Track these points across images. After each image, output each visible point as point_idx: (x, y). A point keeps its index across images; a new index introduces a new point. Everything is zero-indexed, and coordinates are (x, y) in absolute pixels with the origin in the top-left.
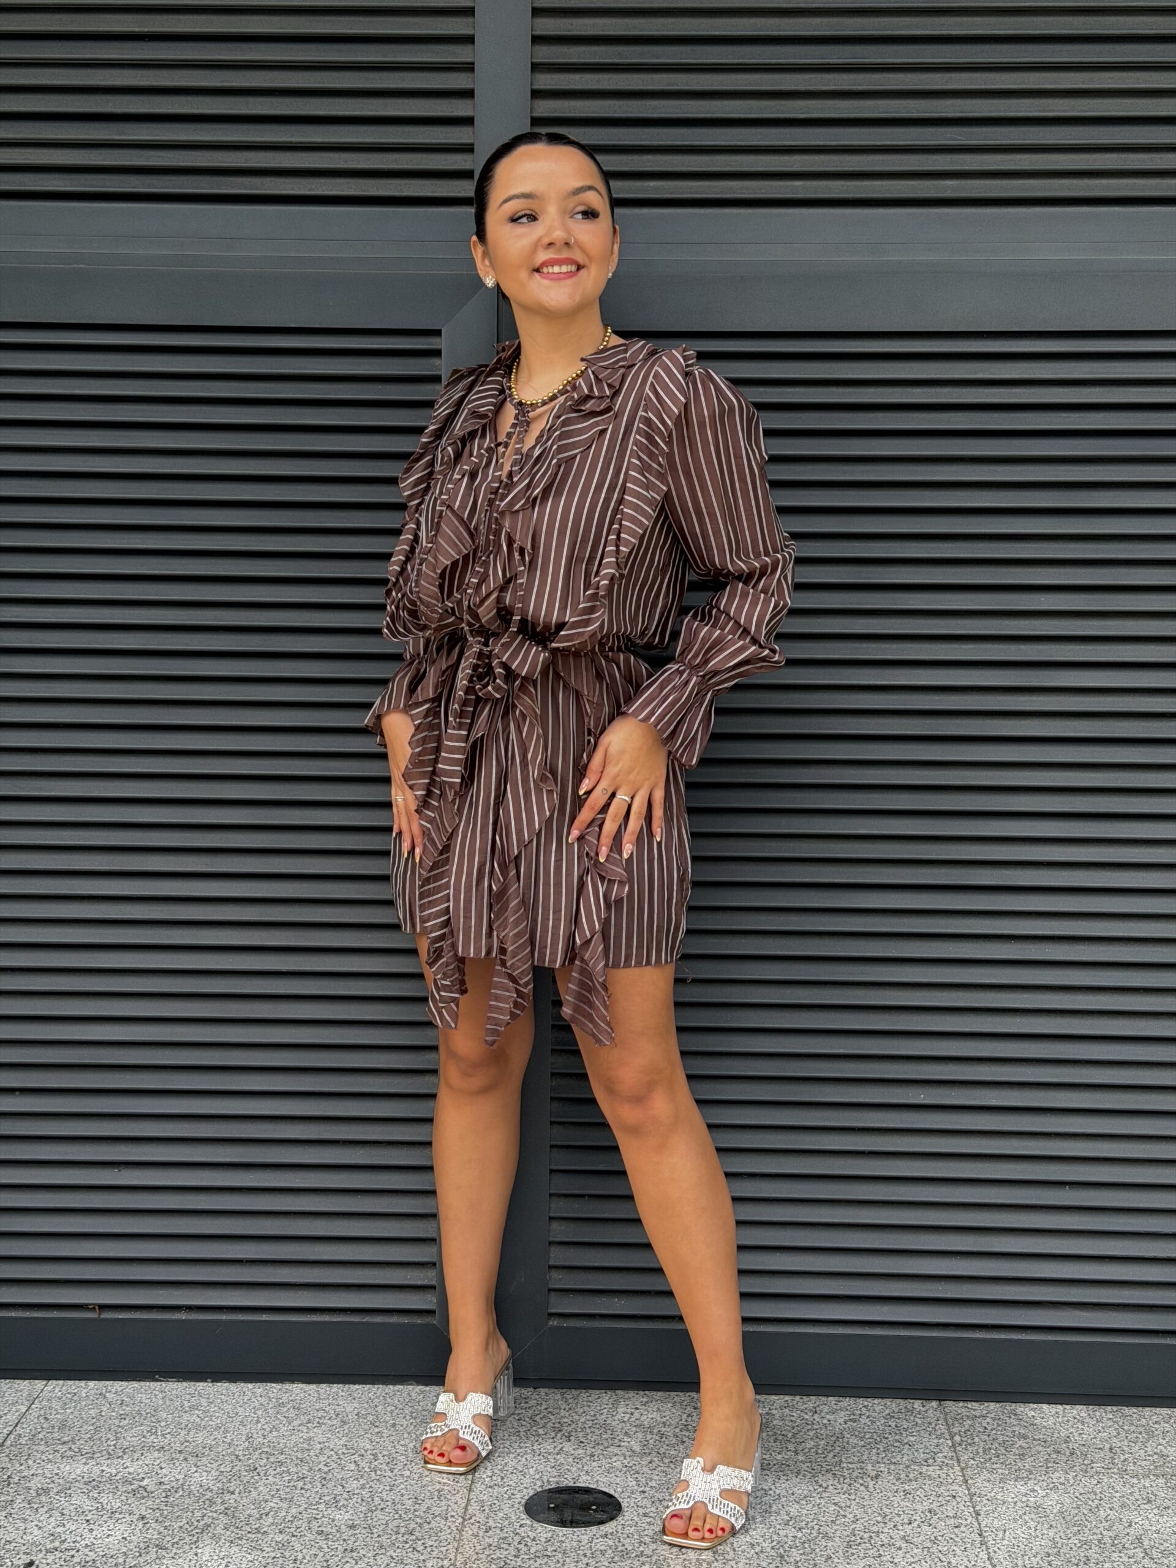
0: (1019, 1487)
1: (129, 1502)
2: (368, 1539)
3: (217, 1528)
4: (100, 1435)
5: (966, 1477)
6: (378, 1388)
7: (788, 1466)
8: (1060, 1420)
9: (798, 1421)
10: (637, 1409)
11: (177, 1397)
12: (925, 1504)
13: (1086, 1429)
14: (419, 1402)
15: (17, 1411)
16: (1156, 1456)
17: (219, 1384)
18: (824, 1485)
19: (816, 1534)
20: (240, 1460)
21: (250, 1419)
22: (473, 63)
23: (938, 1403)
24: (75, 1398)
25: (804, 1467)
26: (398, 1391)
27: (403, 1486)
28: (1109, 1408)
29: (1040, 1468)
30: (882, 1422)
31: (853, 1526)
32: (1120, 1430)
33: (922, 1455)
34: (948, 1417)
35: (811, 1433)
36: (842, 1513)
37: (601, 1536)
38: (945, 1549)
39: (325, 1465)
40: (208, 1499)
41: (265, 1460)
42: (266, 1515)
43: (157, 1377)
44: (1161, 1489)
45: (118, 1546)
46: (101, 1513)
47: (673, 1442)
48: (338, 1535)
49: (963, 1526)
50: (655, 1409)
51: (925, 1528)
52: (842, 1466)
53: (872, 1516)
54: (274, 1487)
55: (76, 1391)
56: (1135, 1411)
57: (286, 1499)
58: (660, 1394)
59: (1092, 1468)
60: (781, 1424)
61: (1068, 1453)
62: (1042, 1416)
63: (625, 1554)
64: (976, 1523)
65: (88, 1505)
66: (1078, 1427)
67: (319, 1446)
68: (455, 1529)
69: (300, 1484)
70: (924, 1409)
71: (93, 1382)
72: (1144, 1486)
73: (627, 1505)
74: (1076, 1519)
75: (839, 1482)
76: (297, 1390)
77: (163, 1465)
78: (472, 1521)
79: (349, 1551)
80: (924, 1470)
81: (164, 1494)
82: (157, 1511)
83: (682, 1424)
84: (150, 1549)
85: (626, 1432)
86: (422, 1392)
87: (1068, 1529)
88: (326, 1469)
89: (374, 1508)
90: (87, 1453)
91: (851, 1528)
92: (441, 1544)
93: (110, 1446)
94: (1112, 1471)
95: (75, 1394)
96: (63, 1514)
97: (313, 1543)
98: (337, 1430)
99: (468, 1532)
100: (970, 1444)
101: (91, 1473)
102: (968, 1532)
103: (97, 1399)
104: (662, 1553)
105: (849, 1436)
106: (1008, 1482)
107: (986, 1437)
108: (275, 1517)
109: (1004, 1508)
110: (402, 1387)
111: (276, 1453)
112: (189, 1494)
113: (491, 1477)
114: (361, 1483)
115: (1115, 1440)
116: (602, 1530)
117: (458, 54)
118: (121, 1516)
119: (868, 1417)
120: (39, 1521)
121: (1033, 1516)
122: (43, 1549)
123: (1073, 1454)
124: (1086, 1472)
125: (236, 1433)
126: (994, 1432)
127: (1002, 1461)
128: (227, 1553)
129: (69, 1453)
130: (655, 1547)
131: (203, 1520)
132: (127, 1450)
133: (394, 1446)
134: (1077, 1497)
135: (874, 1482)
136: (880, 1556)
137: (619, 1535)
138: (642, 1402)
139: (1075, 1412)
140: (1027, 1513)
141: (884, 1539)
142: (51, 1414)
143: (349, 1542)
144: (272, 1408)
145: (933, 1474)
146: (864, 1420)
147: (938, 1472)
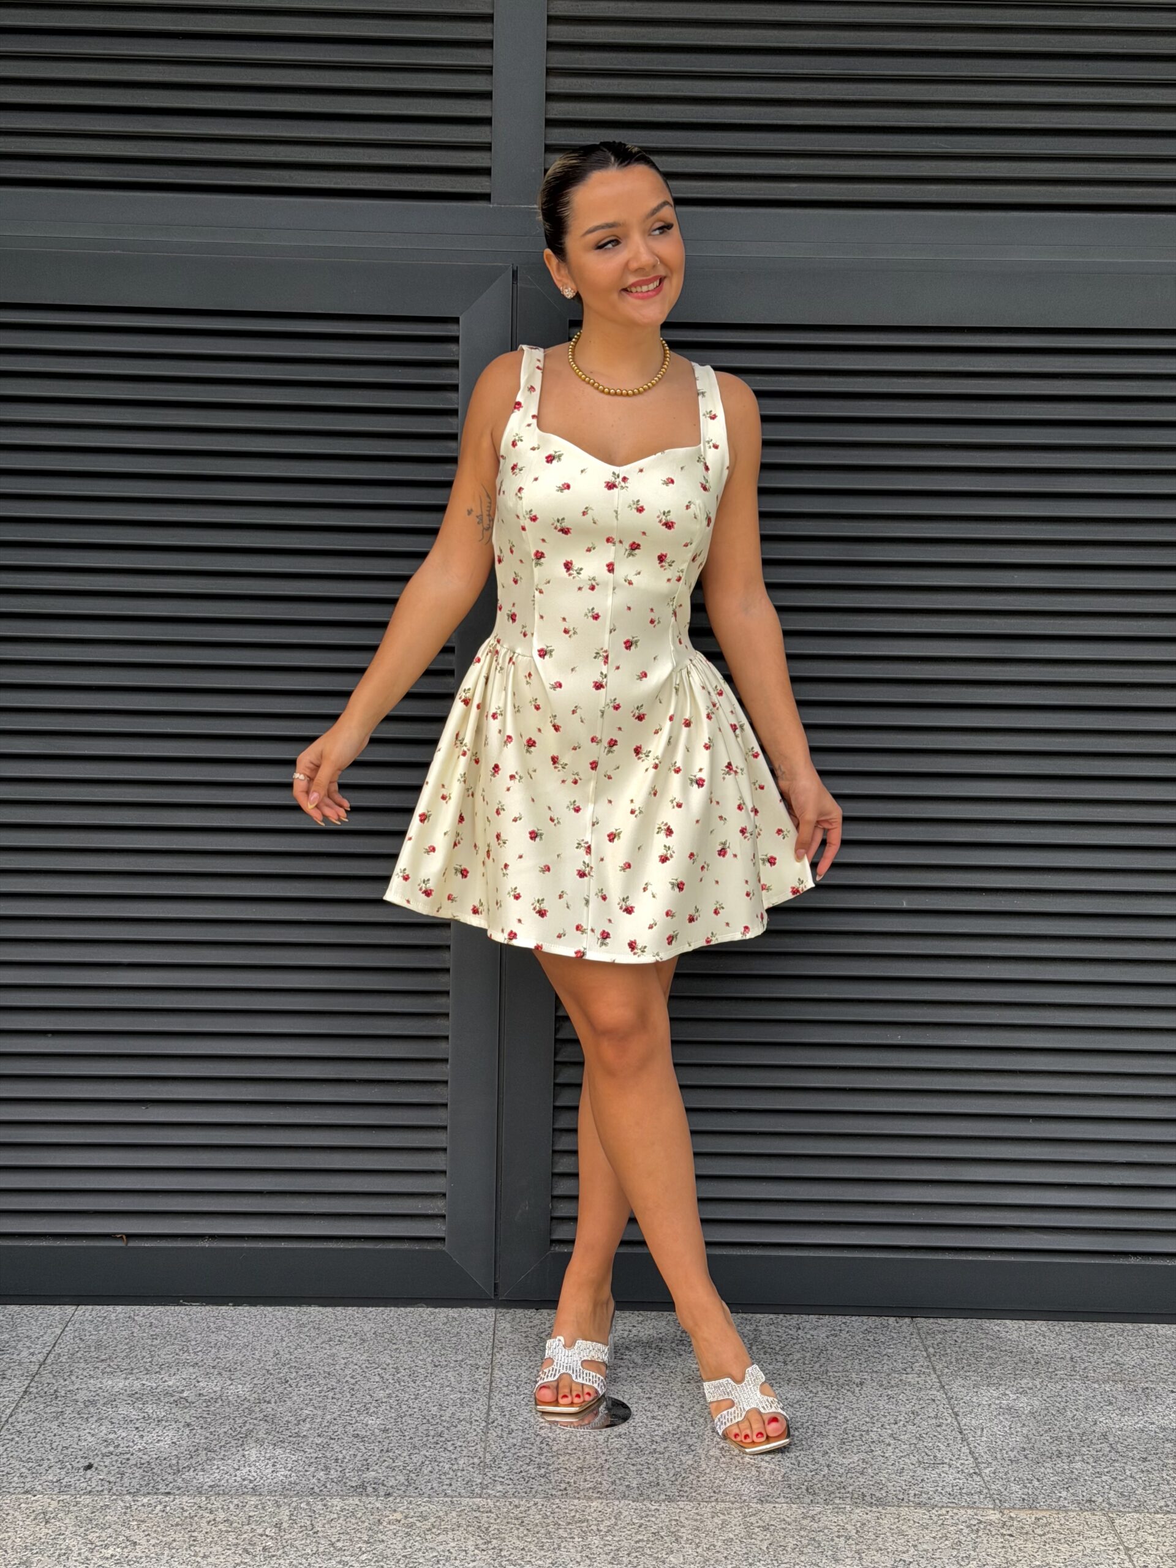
0: (991, 1391)
1: (173, 1411)
2: (401, 1441)
3: (260, 1433)
4: (136, 1353)
5: (943, 1383)
6: (391, 1311)
7: (779, 1375)
8: (1023, 1333)
9: (784, 1336)
10: (634, 1326)
11: (203, 1320)
12: (908, 1406)
13: (1047, 1341)
14: (430, 1322)
15: (52, 1333)
16: (1113, 1365)
17: (240, 1308)
18: (814, 1391)
19: (811, 1433)
20: (271, 1374)
21: (274, 1338)
22: (492, 67)
23: (910, 1319)
24: (106, 1321)
25: (794, 1375)
26: (410, 1313)
27: (426, 1395)
28: (1067, 1323)
29: (1009, 1375)
30: (861, 1336)
31: (845, 1426)
32: (1079, 1342)
33: (901, 1365)
34: (921, 1331)
35: (798, 1347)
36: (833, 1414)
37: (616, 1436)
38: (930, 1445)
39: (352, 1377)
40: (246, 1408)
41: (294, 1374)
42: (304, 1421)
43: (181, 1301)
44: (1120, 1393)
45: (169, 1450)
46: (148, 1422)
47: (671, 1355)
48: (373, 1438)
49: (944, 1426)
50: (650, 1327)
51: (910, 1427)
52: (829, 1374)
53: (861, 1417)
54: (307, 1397)
55: (105, 1315)
56: (1090, 1325)
57: (320, 1407)
58: (654, 1313)
59: (1056, 1375)
60: (768, 1339)
61: (1033, 1362)
62: (1006, 1330)
63: (640, 1451)
64: (956, 1423)
65: (134, 1414)
66: (1040, 1340)
67: (343, 1361)
68: (480, 1431)
69: (331, 1394)
70: (898, 1325)
71: (121, 1307)
72: (1105, 1390)
73: (635, 1409)
74: (1046, 1418)
75: (827, 1388)
76: (314, 1311)
77: (200, 1379)
78: (495, 1424)
79: (385, 1450)
80: (904, 1378)
81: (204, 1404)
82: (200, 1419)
83: (678, 1340)
84: (200, 1452)
85: (627, 1347)
86: (432, 1314)
87: (1040, 1427)
88: (353, 1381)
89: (403, 1414)
90: (125, 1369)
91: (843, 1427)
92: (470, 1445)
93: (146, 1362)
94: (1075, 1377)
95: (105, 1318)
96: (112, 1423)
97: (351, 1445)
98: (358, 1347)
99: (492, 1434)
100: (943, 1355)
101: (133, 1386)
102: (950, 1430)
103: (127, 1321)
104: (674, 1450)
105: (832, 1349)
106: (981, 1387)
107: (957, 1349)
108: (312, 1422)
109: (980, 1409)
110: (413, 1309)
111: (304, 1367)
112: (228, 1404)
113: (507, 1386)
114: (387, 1392)
115: (1075, 1351)
116: (616, 1432)
117: (477, 58)
118: (167, 1424)
119: (848, 1332)
120: (91, 1429)
121: (1007, 1416)
122: (99, 1453)
123: (1038, 1363)
124: (1051, 1378)
125: (263, 1350)
126: (964, 1344)
127: (974, 1369)
128: (272, 1455)
129: (108, 1370)
130: (666, 1446)
131: (244, 1426)
132: (163, 1366)
133: (414, 1361)
134: (1045, 1400)
135: (859, 1388)
136: (873, 1451)
137: (632, 1435)
138: (638, 1320)
139: (1036, 1327)
140: (1001, 1413)
141: (873, 1436)
142: (85, 1336)
143: (384, 1443)
144: (293, 1328)
145: (912, 1381)
146: (844, 1335)
147: (917, 1379)
